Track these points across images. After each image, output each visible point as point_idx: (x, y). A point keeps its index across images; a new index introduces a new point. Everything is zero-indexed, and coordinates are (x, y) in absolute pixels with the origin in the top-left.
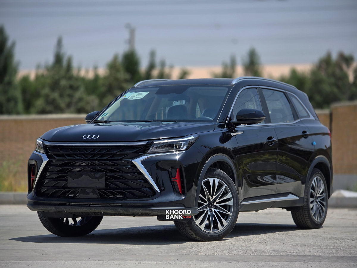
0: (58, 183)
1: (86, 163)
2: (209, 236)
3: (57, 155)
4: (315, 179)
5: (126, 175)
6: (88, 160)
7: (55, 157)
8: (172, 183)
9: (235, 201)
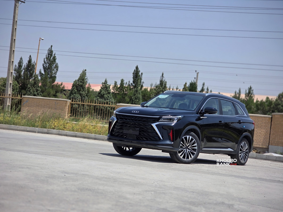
0: (119, 131)
1: (132, 123)
2: (184, 162)
3: (120, 118)
4: (243, 143)
5: (148, 130)
6: (133, 122)
7: (120, 119)
8: (169, 136)
9: (198, 147)
